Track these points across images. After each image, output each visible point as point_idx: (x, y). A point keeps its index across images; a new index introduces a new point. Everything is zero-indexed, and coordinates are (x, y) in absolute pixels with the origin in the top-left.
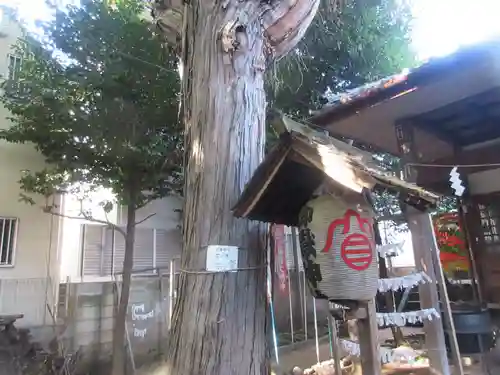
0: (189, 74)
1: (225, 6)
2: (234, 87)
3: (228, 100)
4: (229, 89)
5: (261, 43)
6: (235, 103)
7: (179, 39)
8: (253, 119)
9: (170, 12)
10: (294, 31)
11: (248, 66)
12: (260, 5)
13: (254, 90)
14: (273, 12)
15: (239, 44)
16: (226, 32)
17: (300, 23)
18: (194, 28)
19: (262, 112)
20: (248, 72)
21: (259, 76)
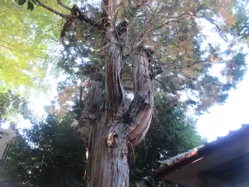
0: (91, 157)
1: (109, 126)
2: (113, 164)
3: (110, 171)
4: (110, 165)
5: (125, 141)
6: (113, 172)
7: (87, 140)
8: (122, 181)
9: (84, 127)
10: (140, 135)
11: (120, 152)
12: (124, 125)
13: (123, 165)
14: (130, 128)
15: (115, 143)
16: (109, 138)
17: (143, 132)
18: (95, 135)
19: (127, 176)
20: (119, 156)
21: (125, 157)
